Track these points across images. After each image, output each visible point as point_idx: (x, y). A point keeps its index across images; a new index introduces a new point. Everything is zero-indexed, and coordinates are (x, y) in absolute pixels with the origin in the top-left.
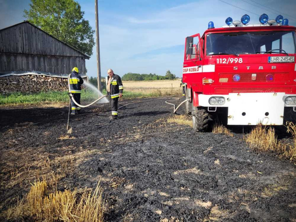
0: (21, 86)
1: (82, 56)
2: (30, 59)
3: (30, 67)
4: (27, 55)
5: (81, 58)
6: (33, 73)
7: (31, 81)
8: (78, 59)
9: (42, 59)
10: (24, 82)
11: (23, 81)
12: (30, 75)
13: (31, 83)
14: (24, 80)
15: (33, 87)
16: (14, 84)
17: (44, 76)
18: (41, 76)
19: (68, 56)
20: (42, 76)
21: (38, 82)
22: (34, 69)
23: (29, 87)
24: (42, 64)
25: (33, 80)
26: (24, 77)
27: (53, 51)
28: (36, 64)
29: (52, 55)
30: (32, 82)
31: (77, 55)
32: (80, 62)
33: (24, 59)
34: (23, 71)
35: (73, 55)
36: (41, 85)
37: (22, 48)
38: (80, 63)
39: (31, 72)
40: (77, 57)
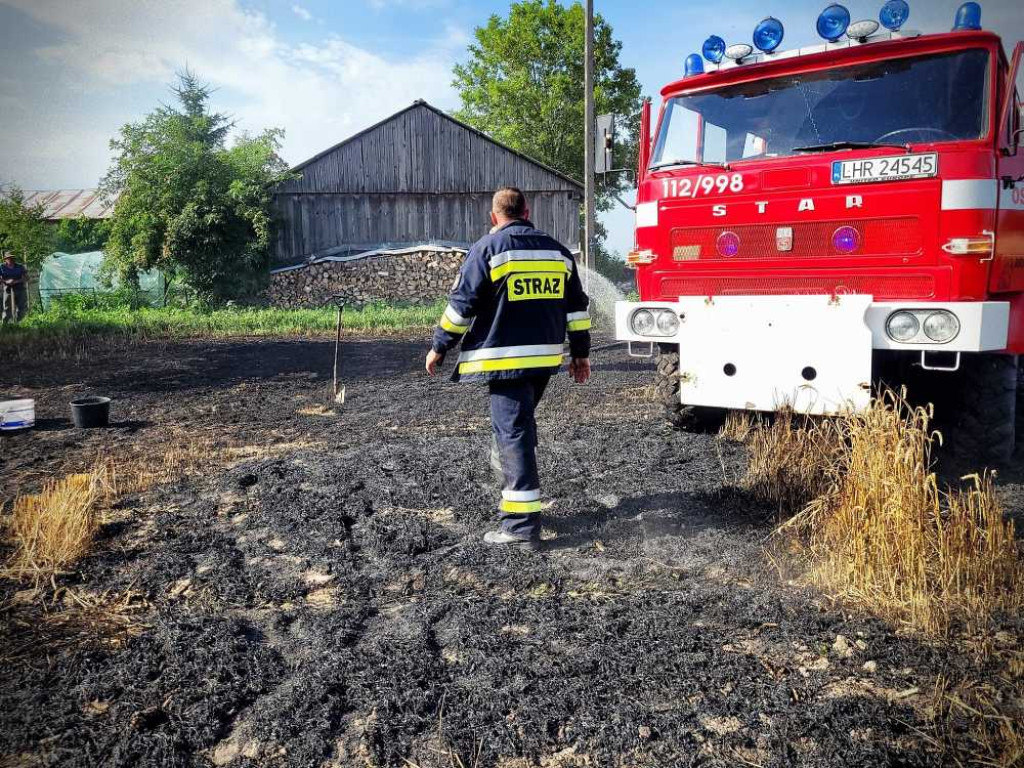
0: (399, 284)
1: (570, 189)
2: (427, 205)
3: (427, 226)
4: (419, 196)
5: (566, 196)
6: (432, 247)
7: (423, 268)
8: (556, 199)
9: (457, 205)
10: (405, 272)
11: (404, 269)
12: (424, 253)
13: (423, 275)
14: (407, 267)
15: (428, 285)
16: (382, 277)
17: (459, 255)
18: (450, 255)
19: (530, 192)
20: (454, 253)
21: (442, 272)
22: (436, 235)
23: (417, 286)
24: (457, 217)
25: (429, 265)
26: (413, 259)
27: (488, 179)
28: (442, 220)
29: (484, 193)
30: (425, 271)
31: (555, 185)
32: (563, 206)
33: (413, 207)
34: (407, 240)
35: (543, 188)
36: (448, 279)
37: (408, 176)
38: (563, 209)
39: (427, 243)
40: (554, 192)
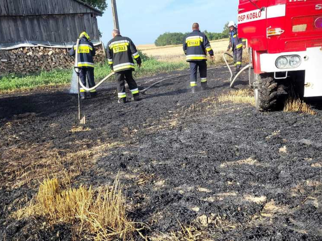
0: (14, 65)
1: (92, 12)
2: (19, 23)
3: (21, 34)
4: (14, 18)
5: (90, 15)
6: (27, 45)
7: (25, 56)
8: (85, 17)
9: (36, 22)
10: (16, 59)
11: (15, 57)
12: (24, 48)
13: (26, 59)
14: (16, 56)
15: (30, 65)
16: (3, 62)
17: (42, 48)
18: (38, 48)
19: (72, 14)
20: (39, 47)
21: (35, 58)
22: (27, 38)
23: (24, 66)
24: (37, 28)
25: (28, 54)
26: (16, 52)
27: (50, 7)
28: (29, 30)
29: (49, 15)
30: (26, 58)
31: (84, 10)
32: (89, 21)
33: (12, 24)
34: (12, 42)
35: (79, 11)
36: (40, 61)
37: (6, 5)
38: (89, 22)
39: (23, 42)
40: (84, 14)
